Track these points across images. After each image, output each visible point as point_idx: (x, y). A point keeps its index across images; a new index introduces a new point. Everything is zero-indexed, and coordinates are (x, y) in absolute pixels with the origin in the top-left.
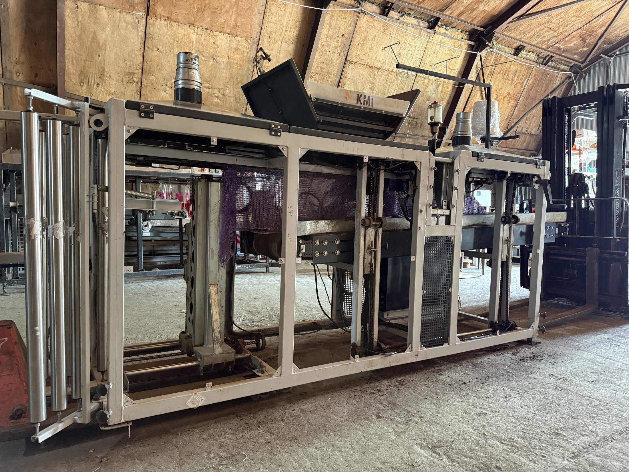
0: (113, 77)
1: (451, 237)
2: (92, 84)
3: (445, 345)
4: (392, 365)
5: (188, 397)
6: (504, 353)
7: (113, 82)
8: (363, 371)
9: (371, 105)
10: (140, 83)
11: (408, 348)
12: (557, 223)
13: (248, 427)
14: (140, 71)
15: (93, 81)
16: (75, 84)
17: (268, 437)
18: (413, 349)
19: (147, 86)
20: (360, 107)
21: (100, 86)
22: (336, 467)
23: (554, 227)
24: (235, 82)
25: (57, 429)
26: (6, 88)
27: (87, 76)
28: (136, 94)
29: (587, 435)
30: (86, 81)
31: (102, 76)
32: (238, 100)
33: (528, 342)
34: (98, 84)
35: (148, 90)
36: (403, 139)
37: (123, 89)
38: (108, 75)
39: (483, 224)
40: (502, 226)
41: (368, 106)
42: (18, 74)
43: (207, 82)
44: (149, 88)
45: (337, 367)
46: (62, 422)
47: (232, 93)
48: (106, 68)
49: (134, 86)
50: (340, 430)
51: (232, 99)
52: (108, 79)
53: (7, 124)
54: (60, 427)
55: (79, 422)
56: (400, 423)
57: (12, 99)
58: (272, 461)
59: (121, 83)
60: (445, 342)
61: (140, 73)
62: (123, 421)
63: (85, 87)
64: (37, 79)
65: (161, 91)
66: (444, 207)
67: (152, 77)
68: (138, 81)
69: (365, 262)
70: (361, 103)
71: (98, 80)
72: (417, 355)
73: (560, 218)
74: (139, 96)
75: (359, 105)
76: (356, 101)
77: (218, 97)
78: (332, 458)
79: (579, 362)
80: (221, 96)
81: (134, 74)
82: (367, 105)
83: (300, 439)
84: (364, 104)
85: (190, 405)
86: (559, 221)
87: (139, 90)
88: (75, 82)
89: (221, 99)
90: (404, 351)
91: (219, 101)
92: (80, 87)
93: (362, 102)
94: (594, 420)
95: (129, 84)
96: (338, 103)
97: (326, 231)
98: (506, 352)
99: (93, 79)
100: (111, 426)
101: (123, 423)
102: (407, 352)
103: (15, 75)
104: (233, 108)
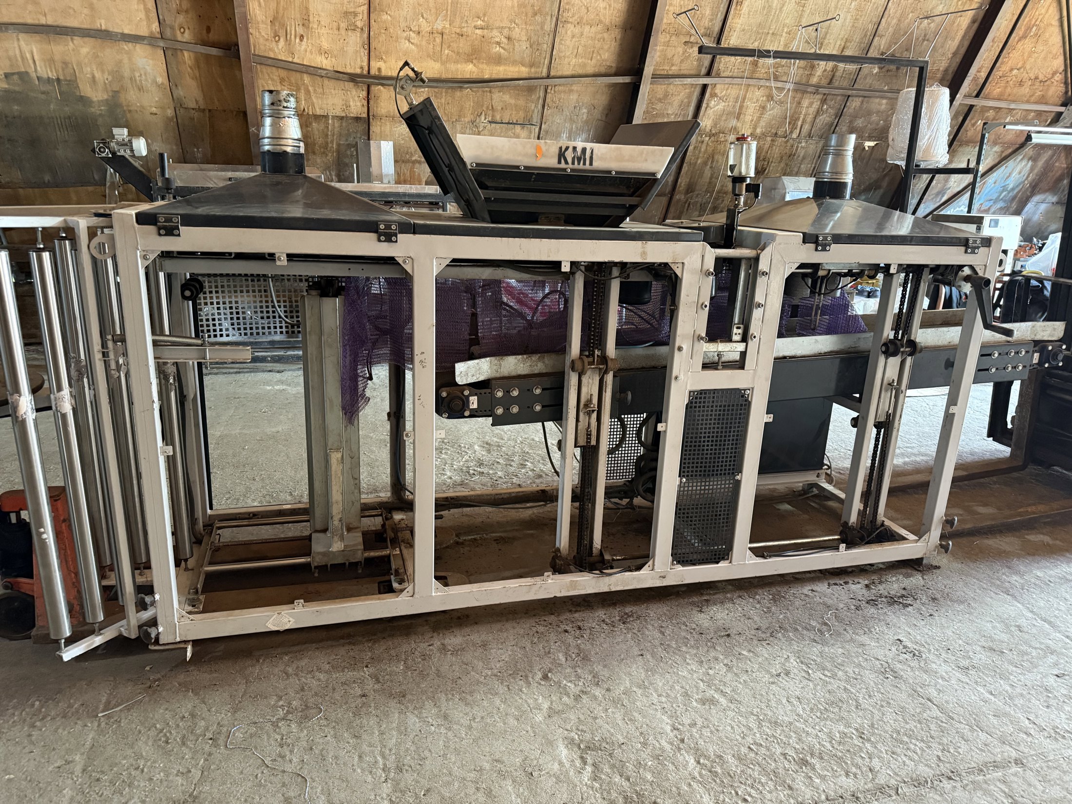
0: (323, 23)
1: (745, 390)
2: (293, 37)
3: (723, 564)
4: (613, 589)
5: (268, 616)
6: (851, 582)
7: (323, 31)
8: (558, 595)
9: (588, 162)
10: (366, 30)
11: (647, 566)
12: (1036, 343)
13: (354, 664)
14: (366, 7)
15: (293, 32)
16: (267, 40)
17: (370, 684)
18: (656, 567)
19: (380, 34)
20: (565, 170)
21: (305, 39)
22: (427, 753)
23: (1027, 352)
24: (530, 14)
25: (92, 644)
26: (169, 53)
27: (283, 25)
28: (362, 50)
29: (855, 775)
30: (282, 33)
31: (306, 23)
32: (535, 47)
33: (914, 565)
34: (302, 37)
35: (381, 39)
36: (866, 99)
37: (342, 41)
38: (315, 20)
39: (852, 350)
40: (882, 359)
41: (581, 166)
42: (182, 30)
43: (478, 18)
44: (382, 38)
45: (511, 588)
46: (101, 634)
47: (523, 33)
48: (311, 9)
49: (358, 34)
50: (471, 693)
51: (524, 45)
52: (315, 26)
53: (178, 112)
54: (97, 641)
55: (125, 635)
56: (568, 695)
57: (178, 70)
58: (349, 726)
59: (336, 32)
60: (723, 559)
61: (366, 12)
62: (178, 639)
63: (282, 43)
64: (211, 35)
65: (403, 40)
66: (736, 338)
67: (385, 17)
68: (364, 25)
69: (579, 428)
70: (566, 163)
71: (300, 30)
72: (664, 577)
73: (1048, 332)
74: (366, 52)
75: (563, 165)
76: (556, 160)
77: (498, 43)
78: (430, 739)
79: (979, 621)
80: (505, 40)
81: (355, 14)
82: (579, 164)
83: (409, 697)
84: (573, 163)
85: (272, 627)
86: (1046, 338)
87: (366, 42)
88: (266, 36)
89: (506, 47)
90: (639, 568)
91: (502, 51)
92: (274, 43)
93: (570, 160)
94: (895, 749)
95: (350, 33)
96: (518, 167)
97: (519, 372)
98: (856, 580)
99: (294, 28)
100: (164, 644)
101: (179, 642)
102: (644, 571)
103: (178, 32)
104: (527, 60)
